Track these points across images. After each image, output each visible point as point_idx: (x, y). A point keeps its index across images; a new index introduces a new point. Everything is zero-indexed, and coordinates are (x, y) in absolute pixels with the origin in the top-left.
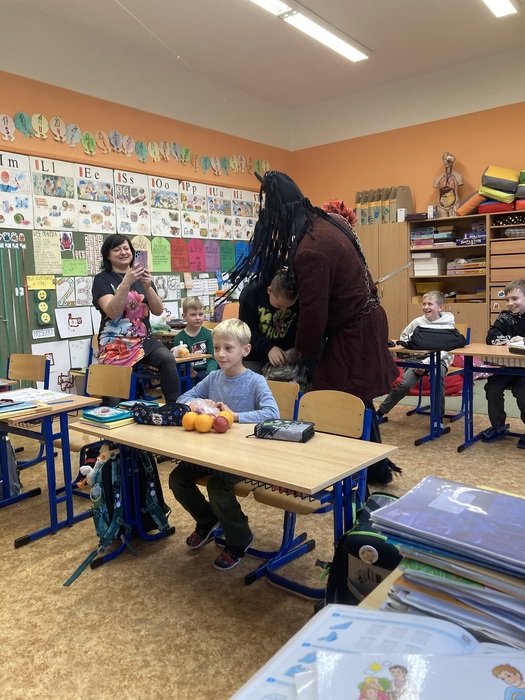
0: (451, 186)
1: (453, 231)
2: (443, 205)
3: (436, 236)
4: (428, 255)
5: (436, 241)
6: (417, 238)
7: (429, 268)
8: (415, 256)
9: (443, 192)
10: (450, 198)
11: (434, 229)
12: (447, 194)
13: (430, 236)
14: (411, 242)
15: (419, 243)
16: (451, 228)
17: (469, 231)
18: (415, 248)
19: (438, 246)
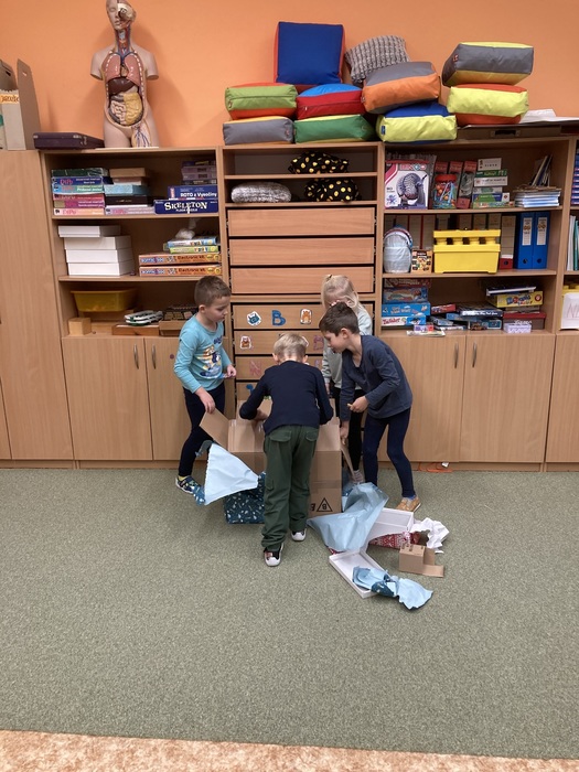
0: (131, 76)
1: (143, 179)
2: (116, 120)
3: (110, 190)
4: (95, 231)
5: (111, 200)
6: (65, 191)
7: (98, 261)
8: (65, 232)
9: (116, 88)
10: (130, 104)
11: (103, 173)
12: (126, 95)
13: (96, 189)
14: (54, 200)
15: (73, 203)
16: (141, 172)
17: (179, 183)
18: (62, 213)
19: (115, 211)
